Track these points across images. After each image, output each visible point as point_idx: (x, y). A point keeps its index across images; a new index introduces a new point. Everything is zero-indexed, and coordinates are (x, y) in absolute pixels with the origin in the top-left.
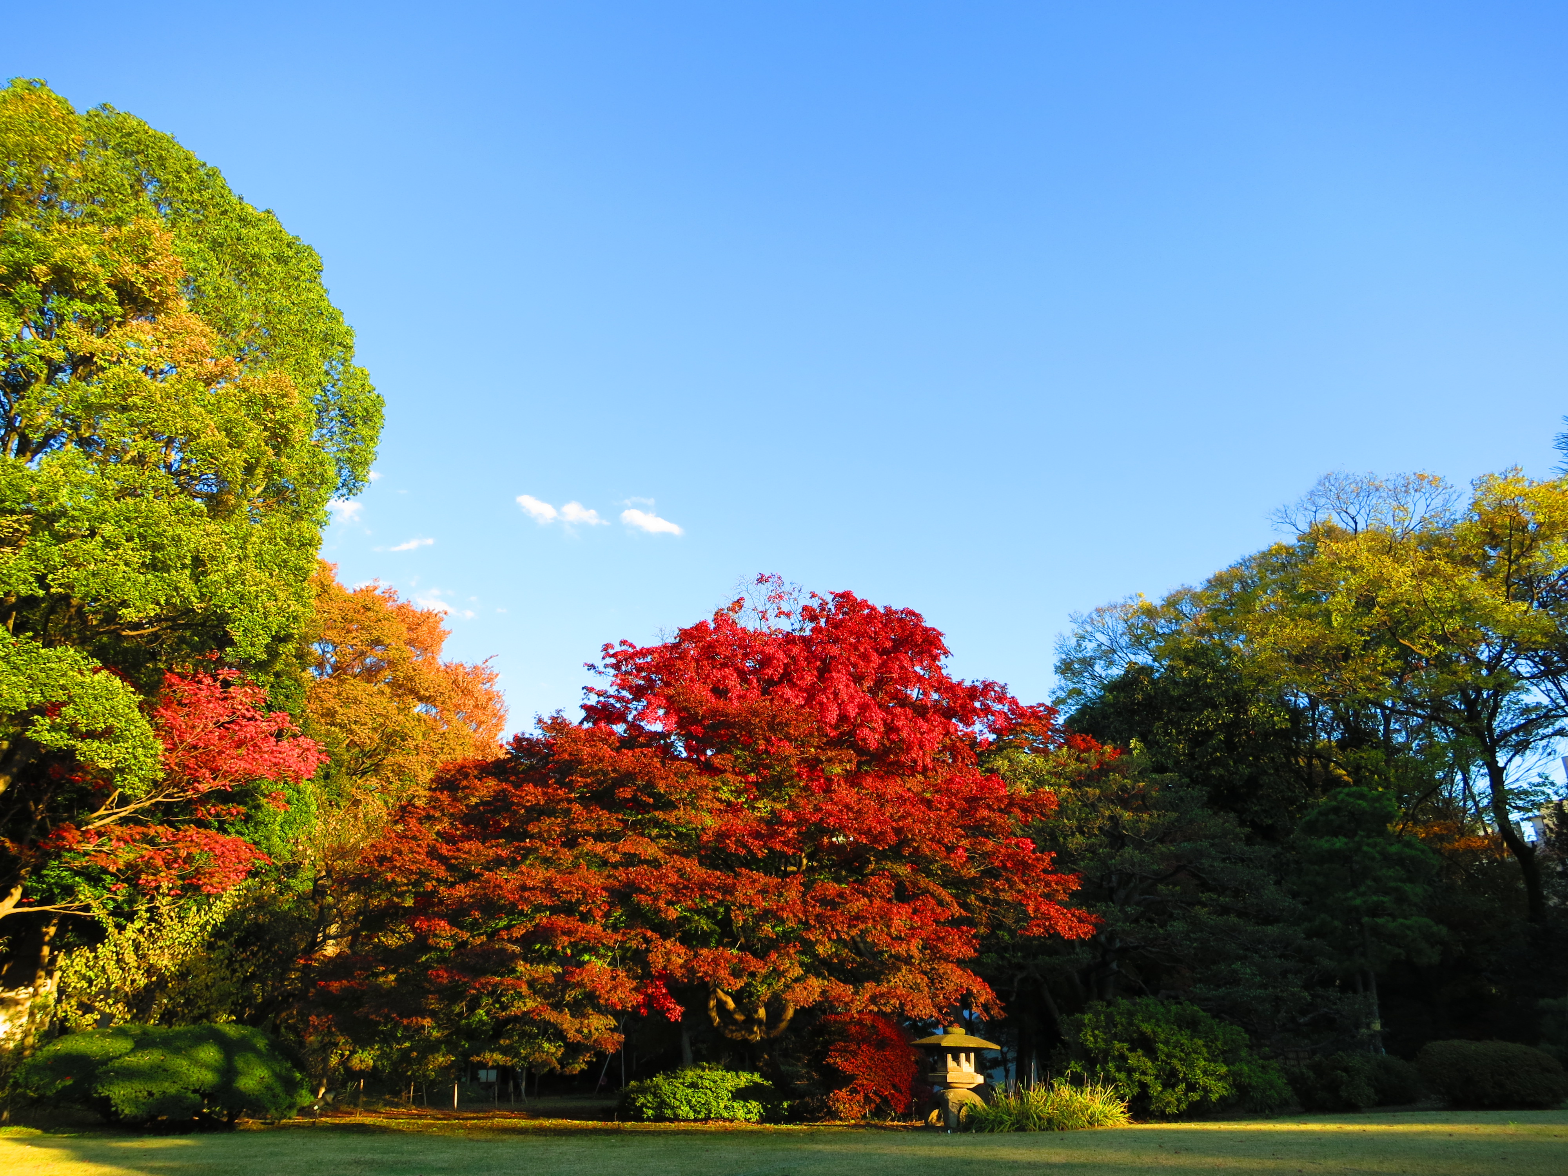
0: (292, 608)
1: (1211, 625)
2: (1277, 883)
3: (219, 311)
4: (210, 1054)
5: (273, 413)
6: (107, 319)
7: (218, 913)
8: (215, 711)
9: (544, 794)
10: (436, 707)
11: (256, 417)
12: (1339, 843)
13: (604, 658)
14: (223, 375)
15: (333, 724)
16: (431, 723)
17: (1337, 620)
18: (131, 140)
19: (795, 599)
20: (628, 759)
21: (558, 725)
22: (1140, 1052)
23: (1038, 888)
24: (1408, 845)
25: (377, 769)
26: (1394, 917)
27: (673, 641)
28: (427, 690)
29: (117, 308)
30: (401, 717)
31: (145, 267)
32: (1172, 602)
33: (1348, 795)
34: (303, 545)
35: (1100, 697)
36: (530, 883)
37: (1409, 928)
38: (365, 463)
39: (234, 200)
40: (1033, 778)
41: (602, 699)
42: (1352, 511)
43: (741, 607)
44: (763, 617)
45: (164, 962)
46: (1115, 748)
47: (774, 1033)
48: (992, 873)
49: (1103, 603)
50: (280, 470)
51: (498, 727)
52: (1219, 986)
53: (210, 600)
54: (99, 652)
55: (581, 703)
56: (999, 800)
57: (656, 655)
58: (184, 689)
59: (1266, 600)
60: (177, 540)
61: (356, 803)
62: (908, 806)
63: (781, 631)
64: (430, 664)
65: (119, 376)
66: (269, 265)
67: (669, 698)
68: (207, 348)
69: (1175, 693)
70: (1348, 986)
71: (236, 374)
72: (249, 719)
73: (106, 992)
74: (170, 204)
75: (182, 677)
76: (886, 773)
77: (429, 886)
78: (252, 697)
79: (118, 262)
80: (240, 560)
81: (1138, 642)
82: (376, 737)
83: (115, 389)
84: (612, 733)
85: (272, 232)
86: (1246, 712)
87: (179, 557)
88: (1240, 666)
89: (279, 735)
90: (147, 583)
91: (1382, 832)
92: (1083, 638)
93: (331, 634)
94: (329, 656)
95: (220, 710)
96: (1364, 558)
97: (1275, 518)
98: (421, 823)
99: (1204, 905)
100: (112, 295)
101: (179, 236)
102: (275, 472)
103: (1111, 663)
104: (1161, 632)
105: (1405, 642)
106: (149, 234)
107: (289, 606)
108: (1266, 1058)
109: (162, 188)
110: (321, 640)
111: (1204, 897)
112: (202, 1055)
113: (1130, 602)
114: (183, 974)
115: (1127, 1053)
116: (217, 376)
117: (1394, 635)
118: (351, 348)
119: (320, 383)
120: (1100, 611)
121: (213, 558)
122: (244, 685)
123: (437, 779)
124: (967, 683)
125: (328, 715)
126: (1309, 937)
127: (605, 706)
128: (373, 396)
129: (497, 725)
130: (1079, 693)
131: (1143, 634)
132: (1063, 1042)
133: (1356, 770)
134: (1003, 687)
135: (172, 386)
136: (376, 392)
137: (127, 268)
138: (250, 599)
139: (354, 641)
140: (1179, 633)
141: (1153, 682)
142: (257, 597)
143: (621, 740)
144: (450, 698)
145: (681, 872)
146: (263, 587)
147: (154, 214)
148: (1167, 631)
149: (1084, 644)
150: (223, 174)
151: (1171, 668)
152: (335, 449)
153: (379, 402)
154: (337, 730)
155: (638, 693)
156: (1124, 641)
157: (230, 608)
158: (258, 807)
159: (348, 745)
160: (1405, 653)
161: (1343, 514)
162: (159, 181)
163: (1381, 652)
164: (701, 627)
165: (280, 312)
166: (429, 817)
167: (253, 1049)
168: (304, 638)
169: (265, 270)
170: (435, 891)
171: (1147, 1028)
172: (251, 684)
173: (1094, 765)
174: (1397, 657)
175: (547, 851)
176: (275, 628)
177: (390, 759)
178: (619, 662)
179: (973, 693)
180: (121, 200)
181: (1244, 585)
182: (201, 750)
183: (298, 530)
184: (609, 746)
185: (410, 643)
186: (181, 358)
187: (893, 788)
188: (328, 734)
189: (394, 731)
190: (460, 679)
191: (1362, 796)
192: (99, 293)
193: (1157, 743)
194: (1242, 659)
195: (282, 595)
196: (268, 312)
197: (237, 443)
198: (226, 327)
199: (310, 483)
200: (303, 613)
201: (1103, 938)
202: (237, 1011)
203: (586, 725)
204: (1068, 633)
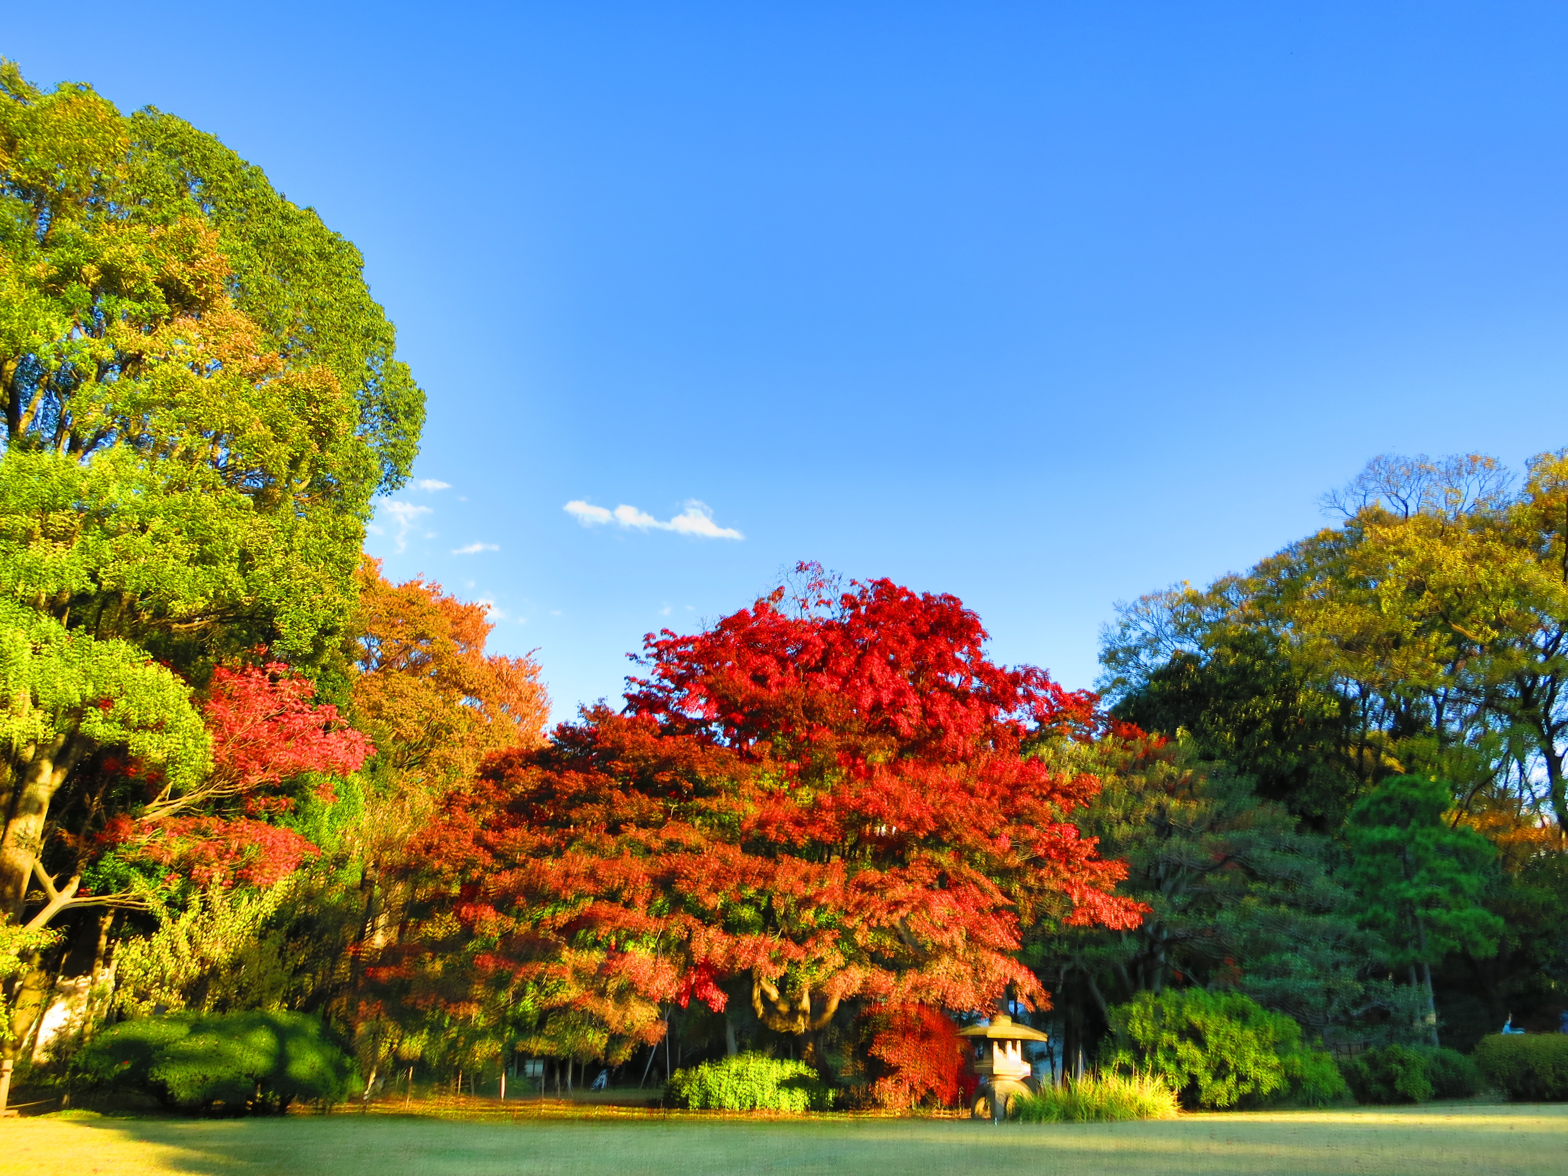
0: (338, 601)
1: (1258, 612)
2: (1329, 873)
3: (263, 308)
4: (263, 1039)
5: (317, 407)
6: (155, 317)
7: (268, 905)
8: (263, 706)
9: (586, 780)
10: (480, 700)
11: (301, 412)
12: (1392, 833)
13: (645, 648)
14: (268, 370)
15: (379, 717)
16: (475, 715)
17: (1386, 606)
18: (175, 141)
19: (835, 587)
20: (669, 745)
21: (600, 714)
22: (1189, 1043)
23: (1083, 876)
24: (1463, 834)
25: (422, 762)
26: (1448, 908)
27: (713, 629)
28: (471, 683)
29: (165, 306)
30: (446, 710)
31: (192, 265)
32: (1218, 590)
33: (1401, 784)
34: (347, 538)
35: (1144, 687)
36: (574, 870)
37: (1465, 920)
38: (407, 458)
39: (276, 198)
40: (1078, 766)
41: (644, 688)
42: (1403, 494)
43: (781, 596)
44: (804, 605)
45: (218, 952)
46: (1160, 737)
47: (817, 1025)
48: (1037, 862)
49: (1147, 592)
50: (324, 465)
51: (542, 720)
52: (1268, 979)
53: (258, 594)
54: (151, 646)
55: (624, 692)
56: (1040, 786)
57: (697, 644)
58: (233, 684)
59: (1314, 587)
60: (224, 534)
61: (402, 796)
62: (951, 793)
63: (821, 620)
64: (474, 657)
65: (166, 372)
66: (312, 262)
67: (709, 687)
68: (252, 344)
69: (1222, 681)
70: (1401, 978)
71: (281, 369)
72: (297, 712)
73: (161, 981)
74: (214, 204)
75: (232, 671)
76: (930, 760)
77: (476, 873)
78: (300, 689)
79: (165, 260)
80: (287, 554)
81: (1183, 631)
82: (422, 730)
83: (163, 385)
84: (653, 720)
85: (314, 229)
86: (1294, 700)
87: (225, 549)
88: (1288, 653)
89: (327, 728)
90: (195, 576)
91: (1436, 822)
92: (1127, 626)
93: (377, 629)
94: (374, 650)
95: (269, 703)
96: (1412, 541)
97: (1323, 503)
98: (467, 812)
99: (1253, 895)
100: (160, 293)
101: (223, 235)
102: (319, 466)
103: (1155, 653)
104: (1207, 620)
105: (1458, 628)
106: (195, 232)
107: (335, 599)
108: (1319, 1049)
109: (206, 188)
110: (366, 635)
111: (1254, 887)
112: (255, 1040)
113: (1175, 590)
114: (236, 965)
115: (1175, 1044)
116: (262, 372)
117: (1446, 620)
118: (392, 343)
119: (362, 379)
120: (1145, 600)
121: (260, 552)
122: (291, 678)
123: (483, 769)
124: (1009, 670)
125: (374, 708)
126: (1361, 926)
127: (648, 696)
128: (415, 390)
129: (540, 718)
130: (1123, 682)
131: (1188, 623)
132: (1111, 1034)
133: (1409, 759)
134: (1045, 674)
135: (218, 382)
136: (417, 387)
137: (173, 266)
138: (296, 593)
139: (400, 636)
140: (1225, 621)
141: (1201, 672)
142: (303, 590)
143: (662, 727)
144: (494, 690)
145: (724, 860)
146: (309, 580)
147: (199, 212)
148: (1213, 619)
149: (1128, 633)
150: (266, 173)
151: (1218, 657)
152: (378, 444)
153: (420, 397)
154: (384, 722)
155: (680, 682)
156: (1169, 629)
157: (277, 601)
158: (306, 800)
159: (394, 739)
160: (1458, 640)
161: (1394, 498)
162: (203, 181)
163: (1434, 637)
164: (742, 614)
165: (322, 308)
166: (474, 806)
167: (305, 1035)
168: (349, 632)
169: (307, 266)
170: (481, 878)
171: (1196, 1019)
172: (299, 677)
173: (1140, 752)
174: (1450, 644)
175: (591, 838)
176: (321, 621)
177: (436, 753)
178: (660, 651)
179: (1015, 679)
180: (167, 200)
181: (1292, 571)
182: (251, 743)
183: (343, 522)
184: (651, 733)
185: (454, 636)
186: (227, 354)
187: (934, 776)
188: (374, 726)
189: (440, 724)
190: (505, 672)
191: (1415, 785)
192: (147, 292)
193: (1205, 731)
194: (1290, 646)
195: (327, 588)
196: (310, 307)
197: (281, 437)
198: (270, 324)
199: (354, 477)
200: (349, 606)
201: (1150, 929)
202: (289, 1000)
203: (628, 715)
204: (1112, 622)
